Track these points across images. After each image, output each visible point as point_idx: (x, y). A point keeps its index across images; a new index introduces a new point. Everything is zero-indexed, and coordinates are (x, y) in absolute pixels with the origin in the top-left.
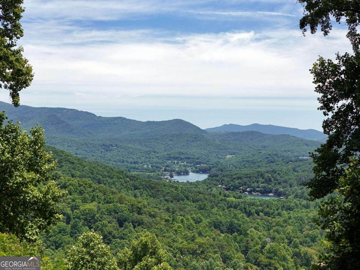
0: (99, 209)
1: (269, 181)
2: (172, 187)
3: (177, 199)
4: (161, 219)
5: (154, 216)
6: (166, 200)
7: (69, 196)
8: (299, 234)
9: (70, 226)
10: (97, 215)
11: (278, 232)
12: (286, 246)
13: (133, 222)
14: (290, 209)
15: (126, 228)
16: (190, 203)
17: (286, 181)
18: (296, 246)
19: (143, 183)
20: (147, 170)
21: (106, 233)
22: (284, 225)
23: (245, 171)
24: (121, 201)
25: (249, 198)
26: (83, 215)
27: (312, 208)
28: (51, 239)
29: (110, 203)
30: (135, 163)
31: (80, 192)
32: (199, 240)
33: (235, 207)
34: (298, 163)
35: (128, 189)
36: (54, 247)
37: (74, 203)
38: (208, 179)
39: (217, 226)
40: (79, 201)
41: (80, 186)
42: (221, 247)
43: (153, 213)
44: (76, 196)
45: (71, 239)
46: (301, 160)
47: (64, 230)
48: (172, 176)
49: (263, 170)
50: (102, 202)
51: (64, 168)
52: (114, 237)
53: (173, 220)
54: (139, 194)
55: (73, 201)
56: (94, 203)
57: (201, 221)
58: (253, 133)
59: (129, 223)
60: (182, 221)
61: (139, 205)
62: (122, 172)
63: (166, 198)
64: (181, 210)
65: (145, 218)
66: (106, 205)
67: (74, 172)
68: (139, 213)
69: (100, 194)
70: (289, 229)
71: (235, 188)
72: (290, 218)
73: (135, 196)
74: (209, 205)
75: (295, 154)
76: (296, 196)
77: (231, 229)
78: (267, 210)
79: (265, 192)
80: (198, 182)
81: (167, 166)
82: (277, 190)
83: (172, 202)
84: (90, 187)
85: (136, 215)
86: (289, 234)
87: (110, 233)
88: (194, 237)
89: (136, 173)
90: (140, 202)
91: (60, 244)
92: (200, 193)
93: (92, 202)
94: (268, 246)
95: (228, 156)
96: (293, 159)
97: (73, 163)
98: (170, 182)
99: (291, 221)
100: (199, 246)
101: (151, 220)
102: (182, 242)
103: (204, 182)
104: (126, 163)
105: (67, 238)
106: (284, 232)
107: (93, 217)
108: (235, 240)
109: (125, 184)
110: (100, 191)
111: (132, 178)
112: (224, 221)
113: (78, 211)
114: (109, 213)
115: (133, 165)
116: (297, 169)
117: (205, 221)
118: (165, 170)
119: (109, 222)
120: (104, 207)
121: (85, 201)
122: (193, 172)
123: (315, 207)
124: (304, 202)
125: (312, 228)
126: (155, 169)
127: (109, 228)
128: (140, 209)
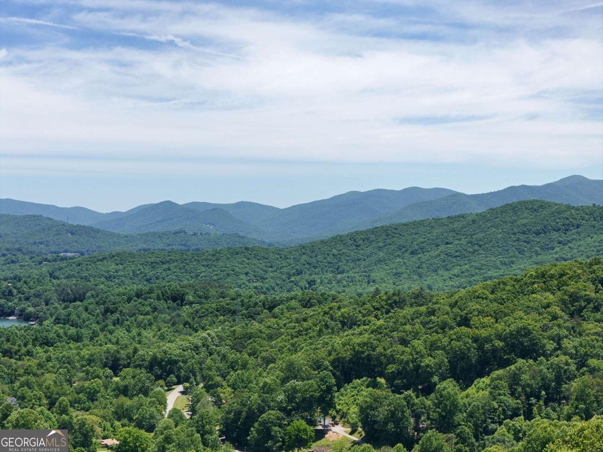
1: (8, 295)
8: (66, 386)
11: (29, 385)
12: (46, 412)
14: (47, 343)
17: (38, 295)
18: (64, 411)
22: (39, 372)
27: (86, 342)
34: (58, 264)
46: (63, 259)
70: (49, 379)
72: (49, 359)
75: (53, 249)
76: (57, 321)
78: (6, 346)
79: (2, 314)
82: (23, 310)
86: (48, 388)
94: (14, 415)
96: (49, 257)
99: (50, 364)
106: (40, 386)
116: (57, 274)
123: (92, 339)
124: (72, 331)
125: (89, 376)
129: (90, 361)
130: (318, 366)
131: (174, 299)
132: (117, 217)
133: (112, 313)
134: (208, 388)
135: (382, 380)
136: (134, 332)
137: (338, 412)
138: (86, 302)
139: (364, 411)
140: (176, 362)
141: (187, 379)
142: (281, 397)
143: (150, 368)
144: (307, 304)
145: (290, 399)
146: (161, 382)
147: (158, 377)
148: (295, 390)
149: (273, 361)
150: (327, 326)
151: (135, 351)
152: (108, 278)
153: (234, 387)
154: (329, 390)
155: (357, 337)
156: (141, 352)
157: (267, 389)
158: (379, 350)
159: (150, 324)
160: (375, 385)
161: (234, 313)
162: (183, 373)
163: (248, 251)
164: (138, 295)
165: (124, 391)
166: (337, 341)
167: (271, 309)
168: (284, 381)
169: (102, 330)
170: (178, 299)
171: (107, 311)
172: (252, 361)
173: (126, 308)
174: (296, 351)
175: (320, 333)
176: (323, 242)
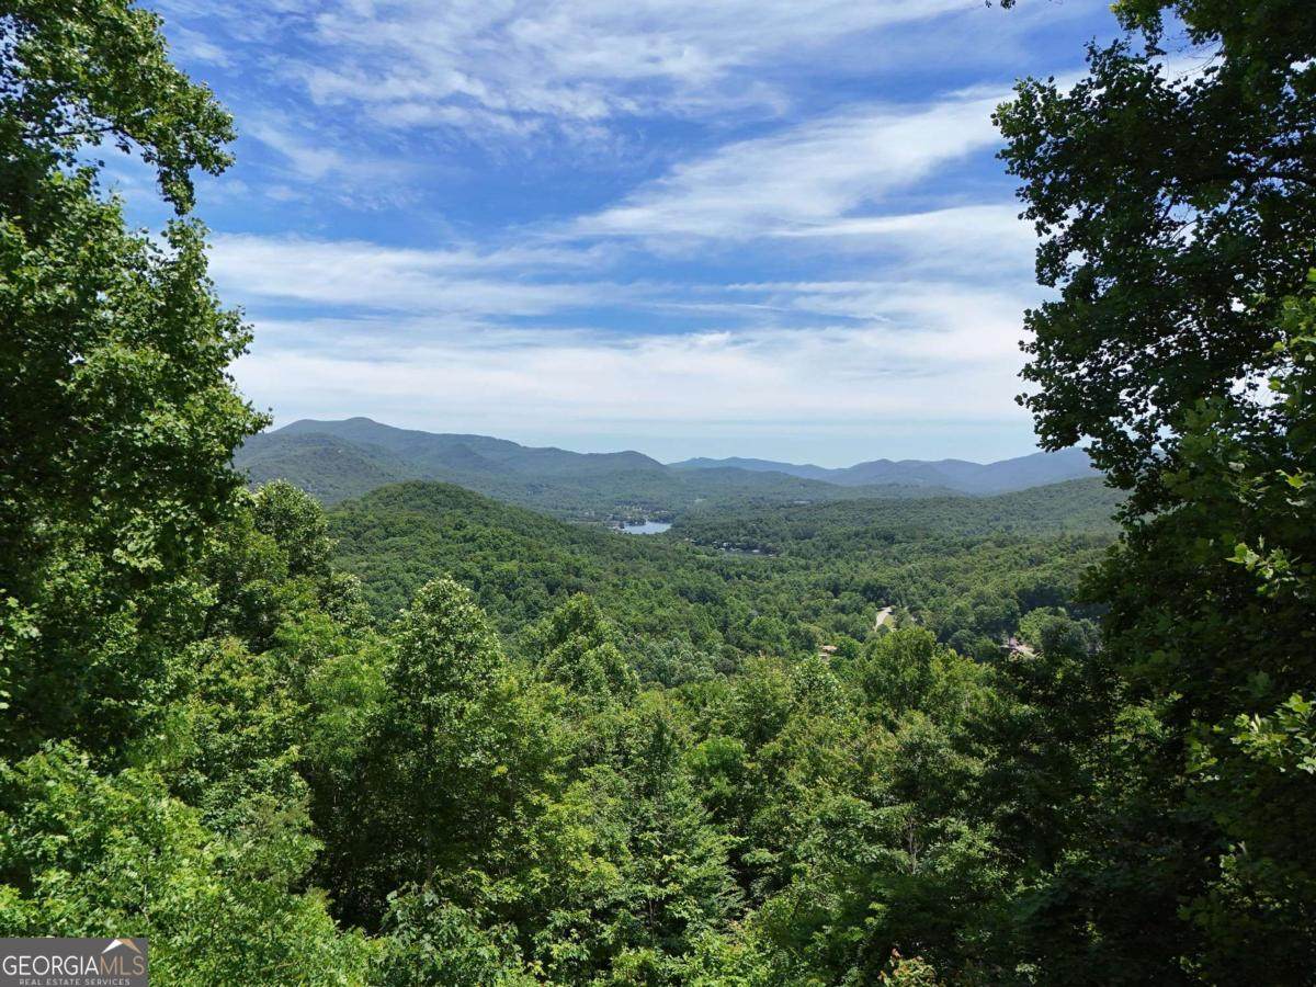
0: (521, 569)
1: (753, 533)
2: (622, 540)
3: (629, 557)
4: (607, 583)
5: (597, 580)
6: (615, 558)
7: (478, 553)
8: (796, 603)
10: (518, 579)
11: (768, 602)
12: (780, 621)
13: (568, 588)
14: (782, 570)
15: (559, 595)
16: (646, 562)
17: (776, 534)
18: (793, 622)
19: (584, 535)
20: (590, 518)
21: (531, 603)
22: (776, 592)
23: (722, 520)
24: (551, 559)
25: (726, 556)
26: (497, 578)
27: (813, 570)
29: (536, 561)
30: (573, 509)
31: (495, 547)
32: (660, 612)
33: (708, 568)
34: (792, 510)
35: (562, 543)
37: (486, 562)
38: (671, 530)
39: (683, 592)
40: (492, 560)
41: (495, 538)
42: (690, 622)
43: (596, 575)
44: (488, 551)
46: (797, 506)
49: (744, 518)
50: (526, 560)
51: (474, 515)
52: (542, 609)
53: (624, 584)
54: (577, 550)
55: (485, 559)
56: (514, 562)
57: (662, 586)
58: (729, 469)
59: (562, 589)
60: (636, 586)
61: (577, 564)
62: (555, 521)
63: (615, 555)
64: (634, 571)
65: (585, 582)
66: (530, 564)
67: (487, 520)
68: (577, 576)
69: (523, 550)
70: (783, 597)
71: (708, 542)
72: (783, 583)
73: (572, 553)
74: (671, 564)
75: (789, 497)
76: (791, 554)
77: (703, 597)
78: (751, 572)
79: (748, 548)
80: (657, 535)
81: (616, 514)
82: (764, 545)
83: (622, 560)
84: (509, 539)
85: (573, 577)
86: (782, 604)
87: (536, 603)
88: (652, 608)
89: (574, 522)
90: (578, 561)
92: (660, 548)
93: (511, 560)
94: (755, 621)
95: (698, 500)
96: (785, 504)
97: (486, 508)
98: (620, 533)
99: (786, 586)
100: (660, 621)
101: (593, 584)
102: (636, 616)
103: (666, 534)
104: (560, 509)
106: (776, 602)
107: (512, 581)
108: (709, 611)
109: (558, 537)
110: (523, 546)
111: (569, 529)
112: (693, 586)
113: (491, 574)
114: (536, 575)
115: (570, 512)
116: (792, 517)
117: (667, 587)
118: (613, 519)
119: (535, 588)
120: (528, 567)
121: (501, 559)
122: (651, 520)
123: (818, 568)
124: (802, 562)
125: (814, 596)
126: (600, 516)
127: (535, 596)
128: (579, 569)
129: (816, 585)
130: (1005, 595)
131: (886, 538)
132: (841, 473)
133: (834, 548)
134: (911, 611)
135: (1063, 610)
136: (852, 564)
137: (1023, 634)
138: (814, 539)
139: (1045, 634)
140: (885, 588)
141: (894, 603)
142: (972, 619)
143: (864, 592)
144: (1001, 545)
145: (979, 621)
146: (873, 604)
147: (869, 600)
148: (982, 613)
149: (968, 590)
150: (1016, 563)
151: (853, 578)
152: (833, 521)
153: (933, 610)
154: (1013, 614)
155: (1040, 574)
156: (857, 579)
157: (959, 612)
158: (1060, 584)
159: (866, 558)
160: (1057, 613)
161: (936, 550)
162: (891, 598)
163: (952, 501)
164: (857, 534)
165: (842, 609)
166: (1024, 575)
167: (968, 548)
168: (975, 605)
169: (826, 561)
170: (889, 539)
171: (831, 547)
172: (949, 589)
173: (846, 545)
174: (987, 583)
175: (1010, 569)
176: (1020, 494)
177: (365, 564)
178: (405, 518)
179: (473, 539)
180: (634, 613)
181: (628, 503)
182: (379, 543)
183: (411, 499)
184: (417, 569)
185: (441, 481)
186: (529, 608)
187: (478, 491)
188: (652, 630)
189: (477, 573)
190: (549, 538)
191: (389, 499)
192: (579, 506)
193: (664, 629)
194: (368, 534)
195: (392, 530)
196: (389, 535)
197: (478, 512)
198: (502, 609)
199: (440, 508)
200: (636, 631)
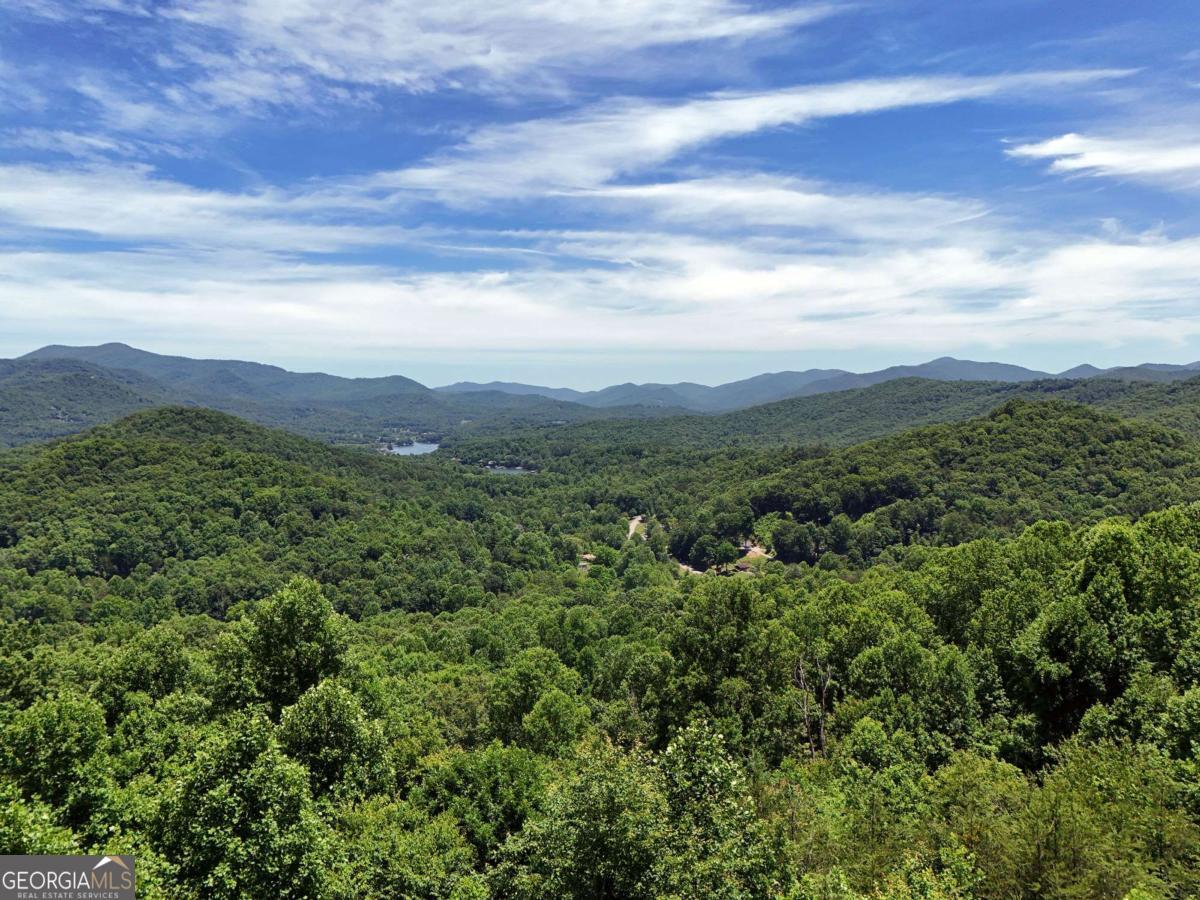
0: (284, 495)
1: (516, 451)
2: (391, 461)
3: (397, 477)
4: (375, 506)
5: (364, 502)
6: (383, 480)
7: (238, 479)
8: (557, 516)
9: (239, 521)
10: (281, 504)
11: (531, 516)
12: (543, 535)
13: (334, 512)
14: (544, 486)
15: (324, 520)
16: (414, 482)
17: (537, 452)
18: (556, 534)
19: (351, 457)
20: (357, 440)
21: (294, 529)
22: (539, 506)
23: (486, 440)
24: (316, 483)
25: (492, 473)
26: (259, 505)
27: (571, 484)
28: (209, 541)
29: (300, 486)
30: (341, 432)
31: (255, 473)
32: (428, 532)
33: (475, 485)
34: (550, 430)
35: (329, 465)
36: (214, 553)
37: (246, 489)
38: (439, 451)
39: (451, 511)
40: (253, 486)
41: (255, 463)
42: (459, 541)
43: (362, 498)
44: (248, 478)
45: (241, 540)
46: (555, 426)
47: (230, 527)
48: (390, 448)
49: (507, 438)
50: (289, 486)
51: (237, 440)
52: (306, 534)
53: (392, 506)
54: (344, 472)
55: (245, 485)
56: (277, 487)
57: (430, 505)
58: (493, 393)
59: (328, 513)
60: (404, 507)
61: (343, 488)
62: (321, 444)
63: (382, 476)
64: (403, 491)
65: (352, 506)
66: (294, 490)
67: (250, 445)
68: (343, 499)
69: (286, 475)
70: (545, 511)
71: (474, 461)
72: (545, 497)
73: (340, 475)
74: (440, 483)
75: (548, 418)
76: (551, 470)
77: (471, 515)
78: (515, 488)
79: (511, 465)
80: (425, 455)
81: (384, 436)
82: (527, 462)
83: (390, 481)
84: (271, 465)
85: (339, 501)
86: (545, 518)
87: (300, 529)
88: (421, 528)
89: (341, 445)
90: (344, 484)
91: (224, 549)
92: (428, 468)
93: (273, 485)
94: (521, 537)
95: (464, 422)
96: (544, 424)
97: (249, 433)
98: (388, 455)
99: (548, 500)
100: (429, 541)
101: (359, 507)
102: (405, 537)
103: (433, 454)
104: (327, 433)
105: (234, 539)
106: (539, 516)
107: (275, 507)
108: (477, 528)
109: (325, 460)
110: (286, 471)
111: (335, 451)
112: (460, 504)
113: (252, 500)
114: (299, 499)
115: (338, 435)
116: (550, 436)
117: (436, 506)
118: (382, 441)
119: (299, 514)
120: (291, 492)
121: (262, 484)
122: (419, 442)
123: (575, 483)
124: (562, 477)
125: (574, 509)
126: (368, 438)
127: (299, 521)
128: (344, 492)
129: (574, 499)
130: (740, 502)
131: (634, 454)
132: (592, 395)
133: (590, 464)
134: (659, 518)
135: (790, 514)
136: (606, 477)
137: (756, 536)
138: (571, 456)
139: (776, 536)
140: (636, 499)
141: (644, 512)
142: (713, 525)
143: (617, 503)
144: (732, 457)
145: (720, 526)
146: (626, 514)
147: (623, 510)
148: (723, 520)
149: (707, 499)
150: (747, 473)
151: (607, 491)
152: (588, 439)
153: (678, 517)
154: (749, 520)
155: (770, 481)
156: (610, 492)
157: (702, 519)
158: (787, 491)
159: (617, 472)
160: (784, 517)
161: (678, 463)
162: (641, 507)
163: (689, 419)
164: (609, 451)
165: (599, 520)
166: (755, 484)
167: (706, 459)
168: (715, 513)
169: (583, 476)
170: (637, 453)
171: (586, 462)
172: (691, 498)
173: (600, 460)
174: (724, 491)
175: (742, 479)
176: (744, 411)
177: (112, 494)
178: (158, 445)
179: (232, 465)
180: (402, 534)
181: (395, 425)
182: (128, 472)
183: (168, 425)
184: (171, 498)
185: (202, 406)
186: (292, 534)
187: (241, 416)
188: (421, 551)
189: (238, 500)
190: (316, 461)
191: (144, 426)
192: (348, 430)
193: (433, 549)
194: (117, 461)
195: (142, 457)
196: (138, 463)
197: (240, 437)
198: (264, 537)
199: (200, 434)
200: (404, 552)
